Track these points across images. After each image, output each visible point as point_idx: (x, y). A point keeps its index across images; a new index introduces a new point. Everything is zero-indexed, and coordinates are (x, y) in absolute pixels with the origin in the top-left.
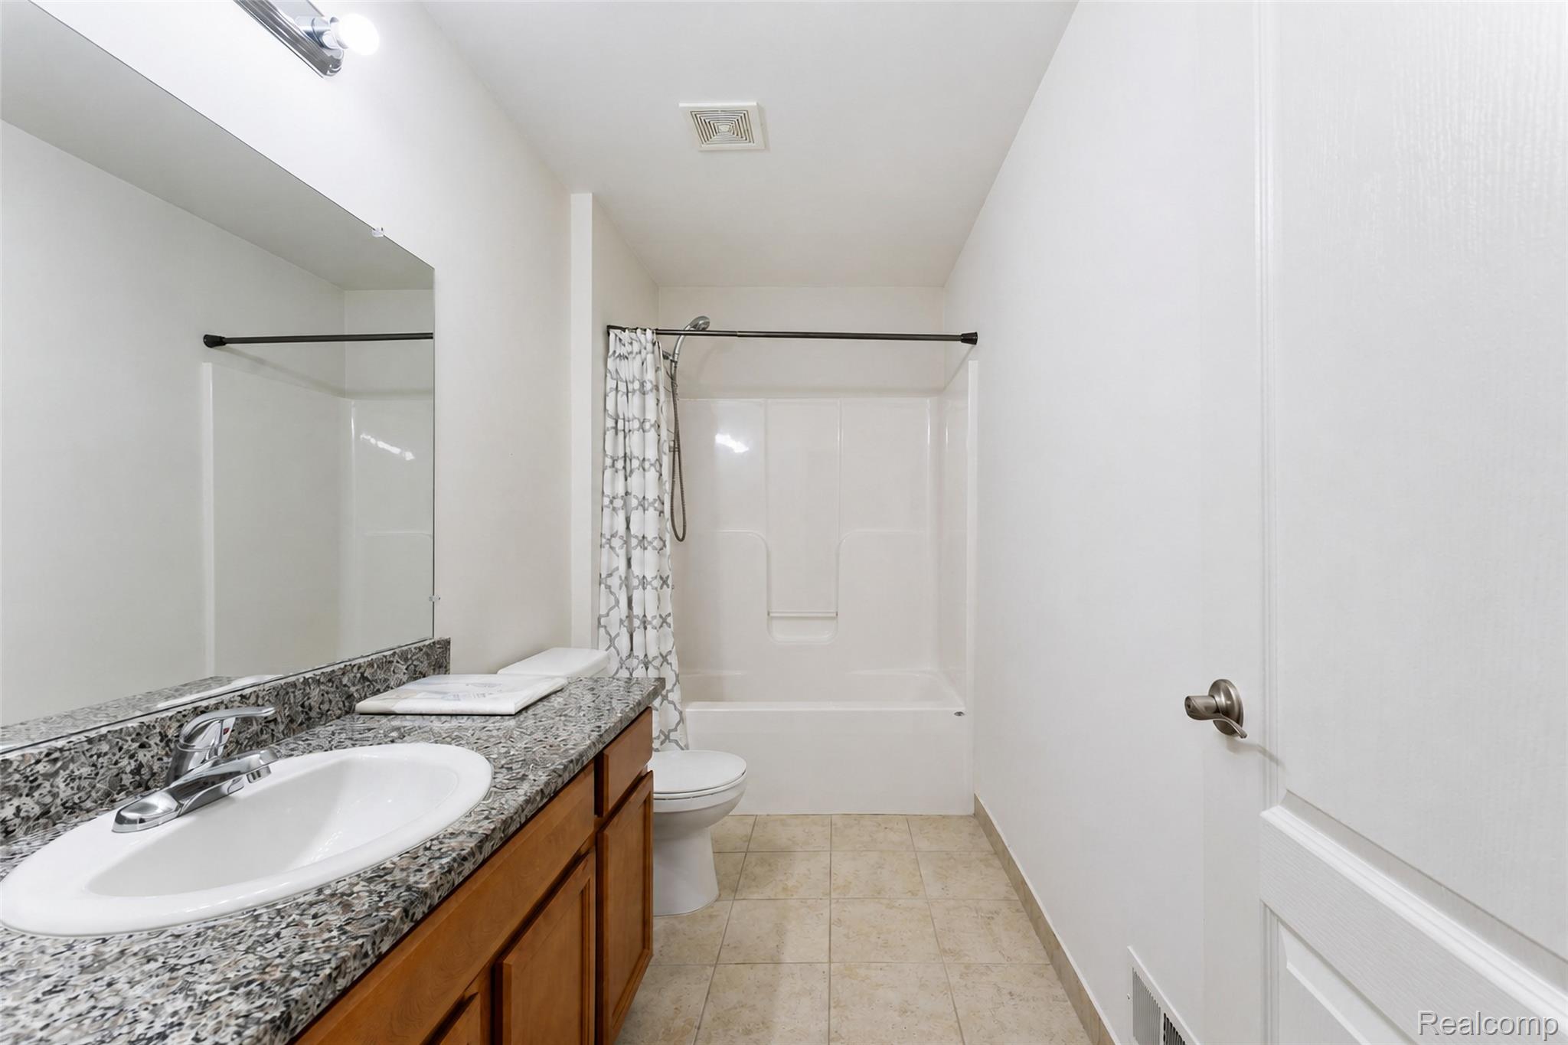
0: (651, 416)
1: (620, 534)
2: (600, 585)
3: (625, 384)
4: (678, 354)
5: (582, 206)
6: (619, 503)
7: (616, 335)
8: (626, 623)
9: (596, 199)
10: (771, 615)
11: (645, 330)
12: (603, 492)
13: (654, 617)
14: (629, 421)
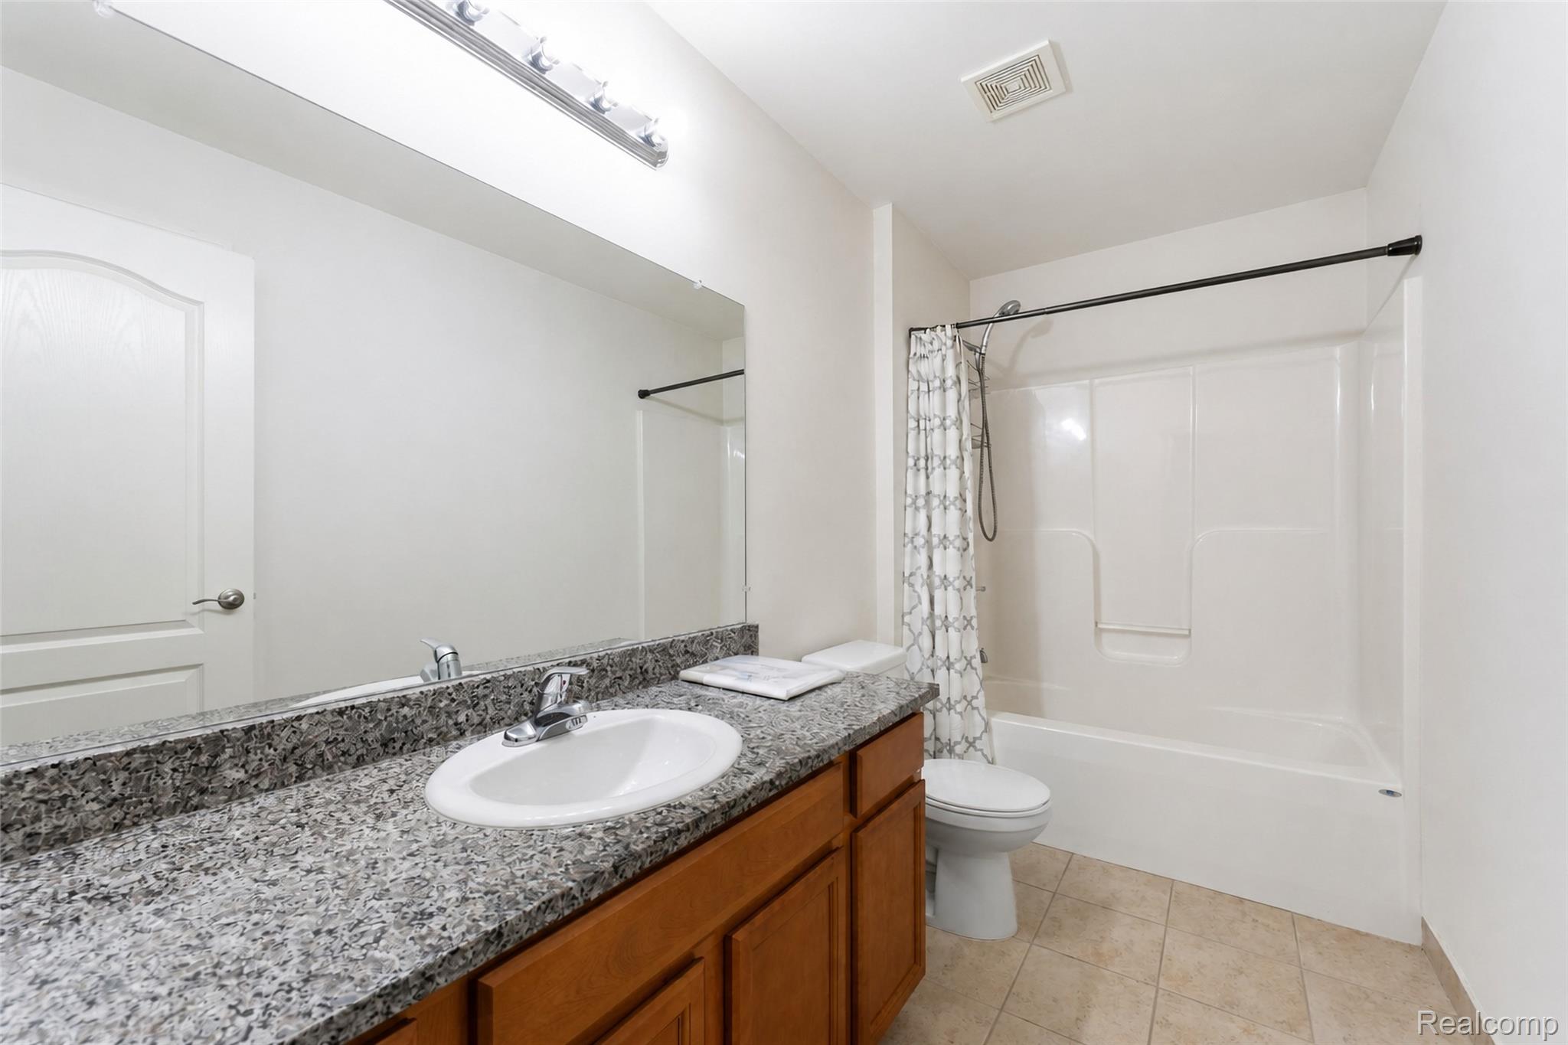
0: (952, 412)
1: (921, 534)
2: (903, 583)
3: (926, 384)
4: (986, 346)
5: (883, 217)
6: (921, 502)
7: (916, 337)
8: (928, 622)
9: (896, 212)
10: (1100, 626)
11: (944, 326)
12: (906, 492)
13: (956, 619)
14: (930, 420)
